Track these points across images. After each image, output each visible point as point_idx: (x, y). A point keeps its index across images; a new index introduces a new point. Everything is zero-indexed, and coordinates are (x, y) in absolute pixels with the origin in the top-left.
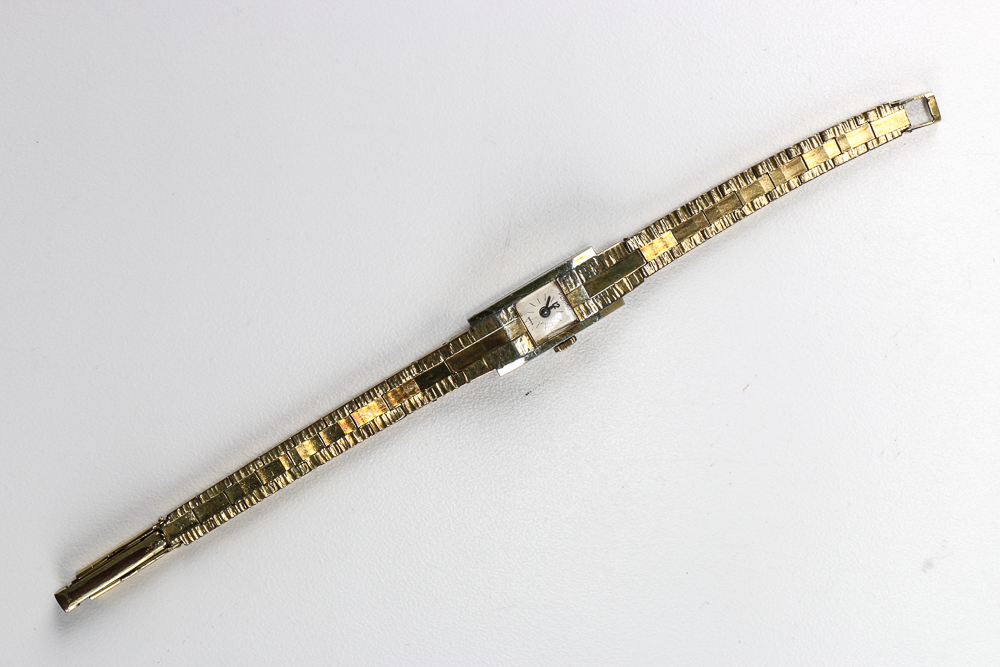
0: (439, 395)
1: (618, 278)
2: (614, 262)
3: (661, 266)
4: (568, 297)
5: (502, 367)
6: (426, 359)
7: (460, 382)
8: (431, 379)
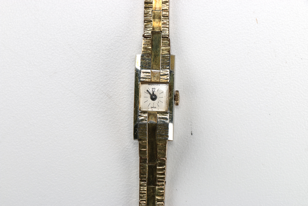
0: (164, 178)
1: (159, 51)
2: (150, 47)
3: (168, 26)
4: (153, 80)
5: (168, 136)
6: (142, 174)
7: (163, 163)
8: (153, 177)
